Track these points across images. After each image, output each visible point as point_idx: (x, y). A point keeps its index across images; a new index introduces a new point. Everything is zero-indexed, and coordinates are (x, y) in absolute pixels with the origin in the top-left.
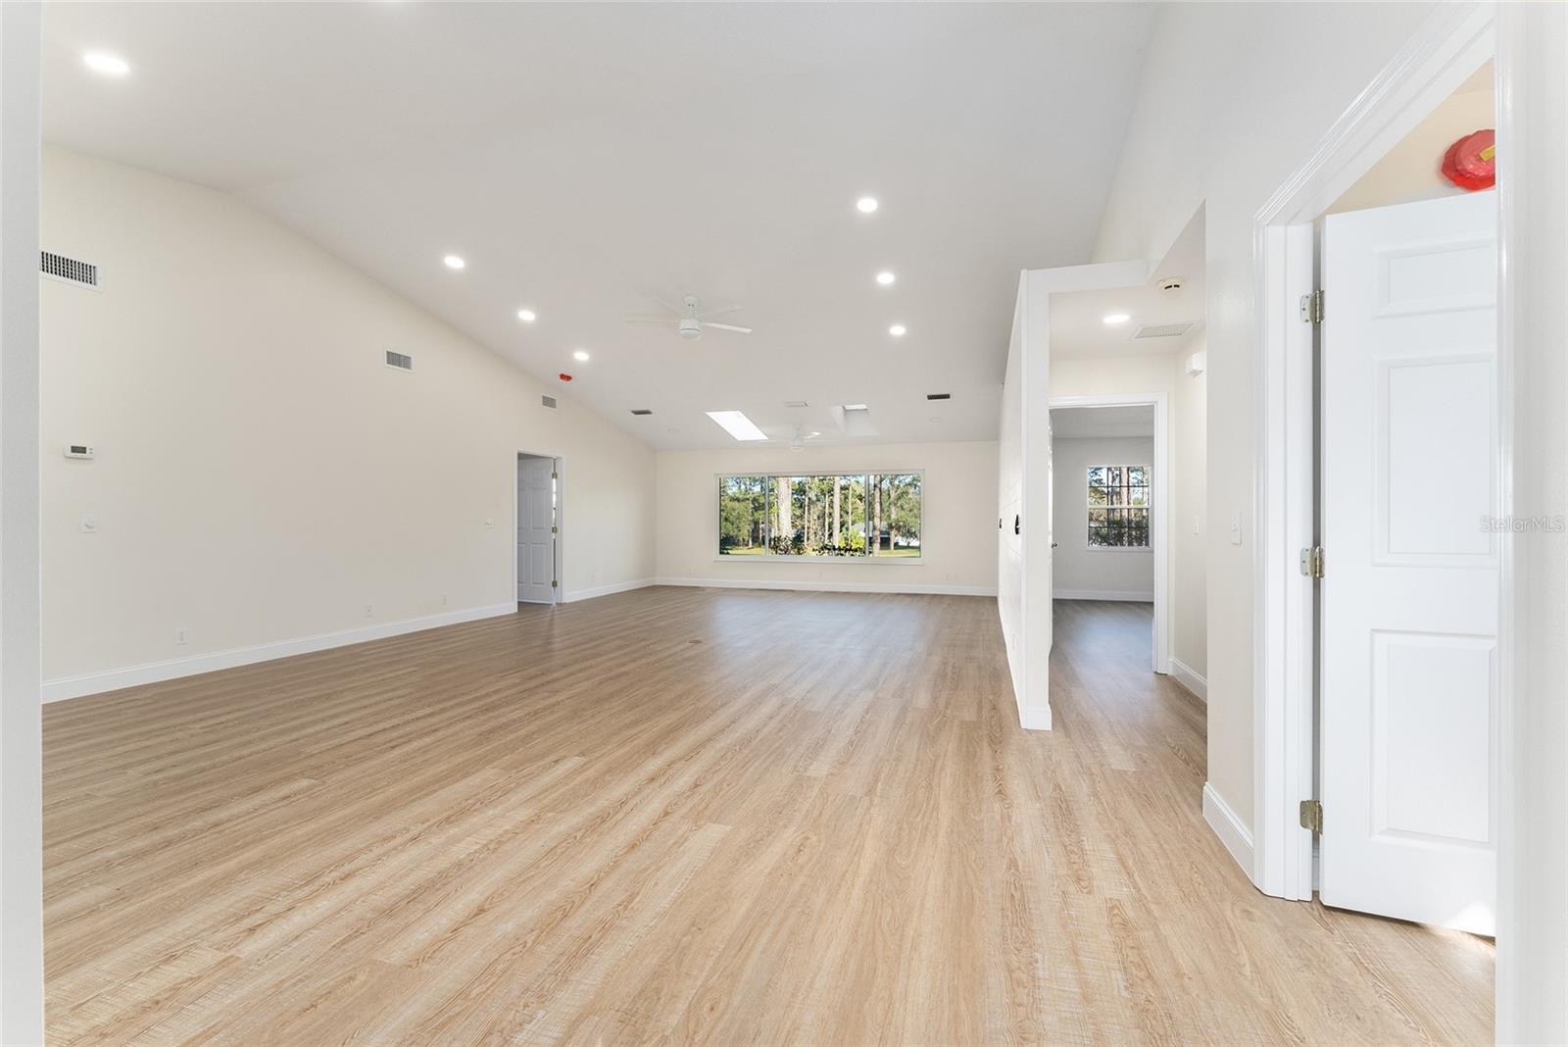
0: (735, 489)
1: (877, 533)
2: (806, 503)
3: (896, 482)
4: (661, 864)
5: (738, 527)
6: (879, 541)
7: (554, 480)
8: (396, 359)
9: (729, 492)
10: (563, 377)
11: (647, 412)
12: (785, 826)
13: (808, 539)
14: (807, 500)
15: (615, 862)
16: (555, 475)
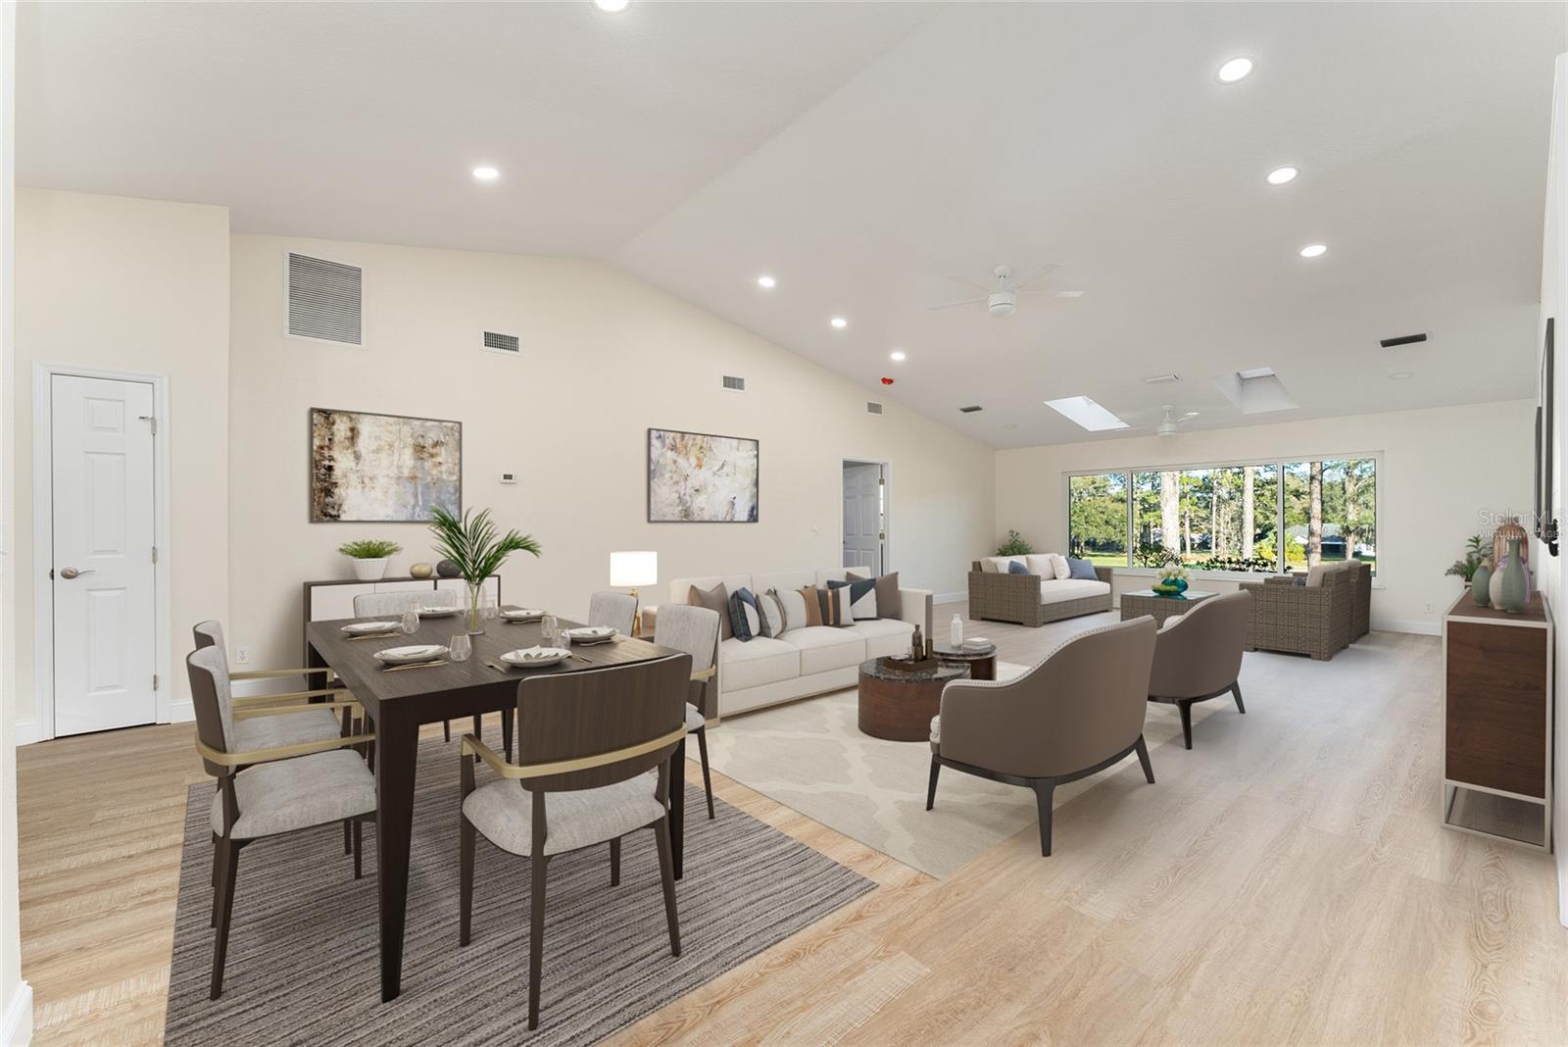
0: (1118, 489)
1: (1316, 540)
2: (1215, 502)
3: (1357, 472)
4: (812, 1000)
5: (1121, 531)
6: (1319, 550)
7: (882, 486)
8: (732, 383)
9: (1110, 491)
10: (885, 381)
11: (977, 409)
12: (1009, 999)
13: (1217, 545)
14: (1215, 498)
15: (762, 975)
16: (882, 482)
